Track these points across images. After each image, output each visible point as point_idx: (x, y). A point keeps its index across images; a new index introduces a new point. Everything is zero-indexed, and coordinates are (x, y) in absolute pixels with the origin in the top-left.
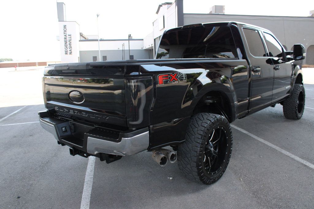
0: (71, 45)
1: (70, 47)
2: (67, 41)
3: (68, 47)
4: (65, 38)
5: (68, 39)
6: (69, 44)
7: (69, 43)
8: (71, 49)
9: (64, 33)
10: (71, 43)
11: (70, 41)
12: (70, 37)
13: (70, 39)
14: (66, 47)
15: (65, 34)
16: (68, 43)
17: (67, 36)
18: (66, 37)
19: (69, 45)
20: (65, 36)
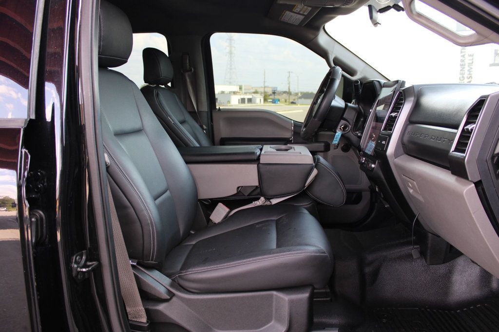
0: (471, 73)
1: (469, 76)
2: (465, 65)
3: (465, 76)
4: (462, 61)
5: (467, 62)
6: (469, 71)
7: (469, 68)
8: (470, 80)
9: (461, 52)
10: (471, 68)
11: (471, 64)
12: (471, 58)
13: (471, 62)
14: (461, 76)
15: (463, 54)
16: (467, 68)
17: (466, 56)
18: (464, 59)
19: (468, 73)
20: (462, 56)
